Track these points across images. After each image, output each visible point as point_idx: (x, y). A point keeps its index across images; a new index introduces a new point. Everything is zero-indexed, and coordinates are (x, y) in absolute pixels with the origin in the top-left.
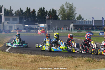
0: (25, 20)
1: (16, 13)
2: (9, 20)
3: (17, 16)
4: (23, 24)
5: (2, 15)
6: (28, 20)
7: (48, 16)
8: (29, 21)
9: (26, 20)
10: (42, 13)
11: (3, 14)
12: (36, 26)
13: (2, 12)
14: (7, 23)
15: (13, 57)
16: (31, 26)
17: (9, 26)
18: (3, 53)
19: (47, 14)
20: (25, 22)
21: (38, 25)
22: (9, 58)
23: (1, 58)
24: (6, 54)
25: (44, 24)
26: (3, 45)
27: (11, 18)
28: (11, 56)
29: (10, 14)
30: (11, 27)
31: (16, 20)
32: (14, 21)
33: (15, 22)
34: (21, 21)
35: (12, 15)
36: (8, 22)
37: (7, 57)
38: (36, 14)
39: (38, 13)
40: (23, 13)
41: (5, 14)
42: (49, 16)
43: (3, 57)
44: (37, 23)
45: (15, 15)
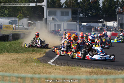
0: (81, 15)
1: (66, 2)
2: (55, 14)
3: (69, 8)
4: (79, 21)
5: (44, 7)
6: (87, 14)
7: (119, 7)
8: (88, 16)
9: (84, 15)
10: (109, 3)
11: (44, 4)
12: (100, 25)
13: (43, 1)
14: (51, 20)
15: (59, 71)
16: (92, 24)
17: (55, 25)
18: (43, 66)
19: (118, 4)
20: (81, 18)
21: (103, 23)
22: (53, 73)
23: (40, 72)
24: (47, 67)
25: (114, 21)
26: (45, 54)
27: (58, 11)
28: (55, 69)
29: (57, 5)
30: (59, 26)
31: (67, 14)
32: (64, 15)
33: (66, 18)
34: (75, 16)
35: (60, 6)
36: (53, 19)
37: (49, 70)
38: (99, 5)
39: (103, 2)
40: (78, 3)
41: (48, 5)
42: (121, 8)
43: (44, 71)
44: (102, 20)
45: (65, 6)
